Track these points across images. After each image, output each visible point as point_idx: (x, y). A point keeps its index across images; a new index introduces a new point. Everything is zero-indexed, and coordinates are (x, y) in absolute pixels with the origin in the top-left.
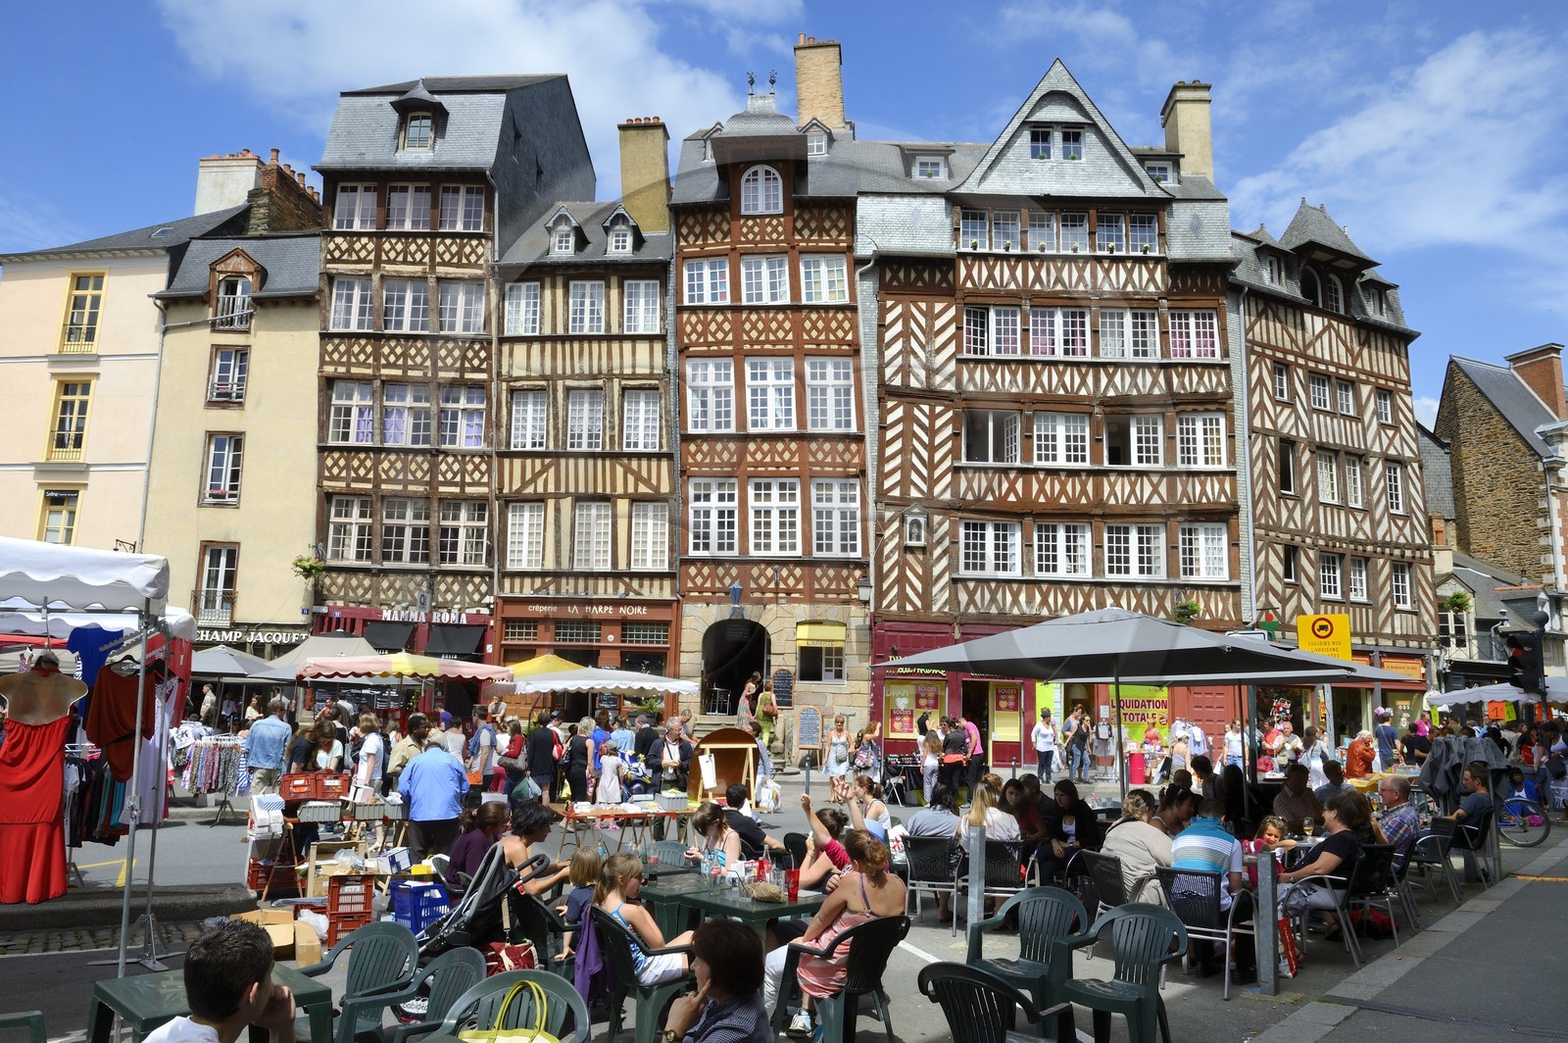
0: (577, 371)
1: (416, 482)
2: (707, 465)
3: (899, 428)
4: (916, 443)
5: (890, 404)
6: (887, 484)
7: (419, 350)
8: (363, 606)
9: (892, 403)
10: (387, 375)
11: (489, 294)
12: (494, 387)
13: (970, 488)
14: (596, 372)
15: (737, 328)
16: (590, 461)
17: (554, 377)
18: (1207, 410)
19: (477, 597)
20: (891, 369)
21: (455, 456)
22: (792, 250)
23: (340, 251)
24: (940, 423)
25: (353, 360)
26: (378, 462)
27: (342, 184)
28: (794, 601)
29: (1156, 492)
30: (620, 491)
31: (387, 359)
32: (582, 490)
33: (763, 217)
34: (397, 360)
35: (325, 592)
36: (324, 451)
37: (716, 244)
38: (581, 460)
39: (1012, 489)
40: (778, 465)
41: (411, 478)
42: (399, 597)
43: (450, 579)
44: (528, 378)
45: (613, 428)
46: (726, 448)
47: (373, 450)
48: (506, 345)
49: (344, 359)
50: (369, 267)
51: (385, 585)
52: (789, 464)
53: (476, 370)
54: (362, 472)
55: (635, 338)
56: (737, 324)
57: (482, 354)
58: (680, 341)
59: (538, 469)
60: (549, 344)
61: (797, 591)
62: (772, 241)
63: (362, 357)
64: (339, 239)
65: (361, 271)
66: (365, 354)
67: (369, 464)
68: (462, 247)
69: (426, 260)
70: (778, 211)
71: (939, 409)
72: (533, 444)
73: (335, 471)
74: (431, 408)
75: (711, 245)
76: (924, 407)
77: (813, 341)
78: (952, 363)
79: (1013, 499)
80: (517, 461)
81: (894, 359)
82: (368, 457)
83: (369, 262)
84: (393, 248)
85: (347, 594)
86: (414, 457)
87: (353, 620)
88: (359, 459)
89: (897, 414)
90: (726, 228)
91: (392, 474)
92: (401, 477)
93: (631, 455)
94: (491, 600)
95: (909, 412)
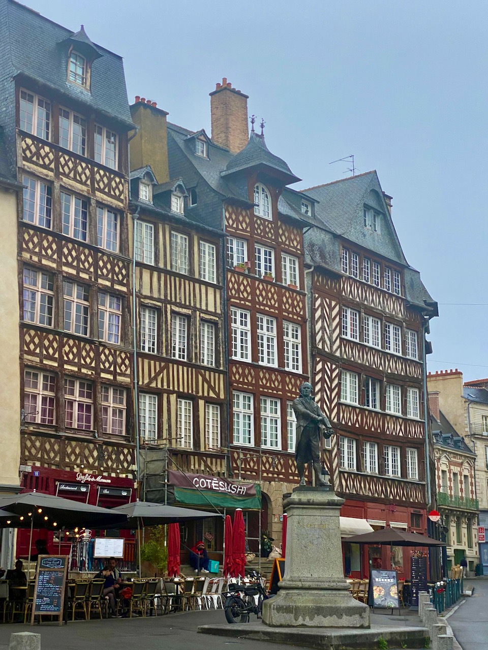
0: (178, 301)
1: (87, 366)
2: (241, 383)
3: (320, 375)
4: (326, 385)
7: (87, 257)
8: (53, 467)
9: (318, 359)
10: (67, 273)
11: (127, 225)
12: (133, 300)
13: (343, 417)
14: (188, 304)
15: (253, 293)
16: (185, 369)
17: (166, 302)
18: (415, 387)
19: (125, 465)
20: (318, 338)
21: (109, 350)
22: (279, 249)
23: (31, 152)
24: (334, 375)
25: (44, 253)
26: (61, 346)
27: (22, 89)
28: (281, 480)
29: (401, 429)
30: (200, 394)
31: (66, 259)
32: (181, 390)
33: (265, 220)
34: (73, 261)
35: (27, 453)
36: (24, 327)
37: (243, 230)
38: (180, 367)
39: (357, 419)
40: (273, 389)
41: (83, 362)
42: (78, 462)
43: (110, 449)
44: (151, 298)
45: (196, 348)
46: (250, 373)
47: (59, 333)
48: (138, 268)
49: (37, 250)
50: (51, 174)
51: (69, 450)
52: (277, 389)
53: (121, 283)
54: (51, 351)
55: (207, 285)
56: (254, 289)
57: (124, 272)
58: (228, 293)
59: (158, 369)
60: (163, 275)
61: (282, 474)
62: (268, 238)
63: (49, 252)
64: (29, 141)
65: (47, 176)
66: (52, 250)
67: (55, 345)
68: (110, 180)
69: (89, 182)
70: (270, 218)
71: (334, 366)
72: (149, 348)
73: (32, 347)
74: (91, 306)
75: (240, 230)
76: (329, 364)
77: (287, 311)
78: (338, 340)
79: (357, 426)
80: (146, 361)
81: (319, 332)
82: (55, 339)
83: (51, 170)
84: (66, 164)
85: (42, 456)
86: (84, 346)
87: (47, 479)
88: (49, 340)
89: (319, 367)
90: (248, 221)
91: (71, 356)
92: (76, 360)
93: (206, 369)
94: (134, 467)
95: (323, 366)
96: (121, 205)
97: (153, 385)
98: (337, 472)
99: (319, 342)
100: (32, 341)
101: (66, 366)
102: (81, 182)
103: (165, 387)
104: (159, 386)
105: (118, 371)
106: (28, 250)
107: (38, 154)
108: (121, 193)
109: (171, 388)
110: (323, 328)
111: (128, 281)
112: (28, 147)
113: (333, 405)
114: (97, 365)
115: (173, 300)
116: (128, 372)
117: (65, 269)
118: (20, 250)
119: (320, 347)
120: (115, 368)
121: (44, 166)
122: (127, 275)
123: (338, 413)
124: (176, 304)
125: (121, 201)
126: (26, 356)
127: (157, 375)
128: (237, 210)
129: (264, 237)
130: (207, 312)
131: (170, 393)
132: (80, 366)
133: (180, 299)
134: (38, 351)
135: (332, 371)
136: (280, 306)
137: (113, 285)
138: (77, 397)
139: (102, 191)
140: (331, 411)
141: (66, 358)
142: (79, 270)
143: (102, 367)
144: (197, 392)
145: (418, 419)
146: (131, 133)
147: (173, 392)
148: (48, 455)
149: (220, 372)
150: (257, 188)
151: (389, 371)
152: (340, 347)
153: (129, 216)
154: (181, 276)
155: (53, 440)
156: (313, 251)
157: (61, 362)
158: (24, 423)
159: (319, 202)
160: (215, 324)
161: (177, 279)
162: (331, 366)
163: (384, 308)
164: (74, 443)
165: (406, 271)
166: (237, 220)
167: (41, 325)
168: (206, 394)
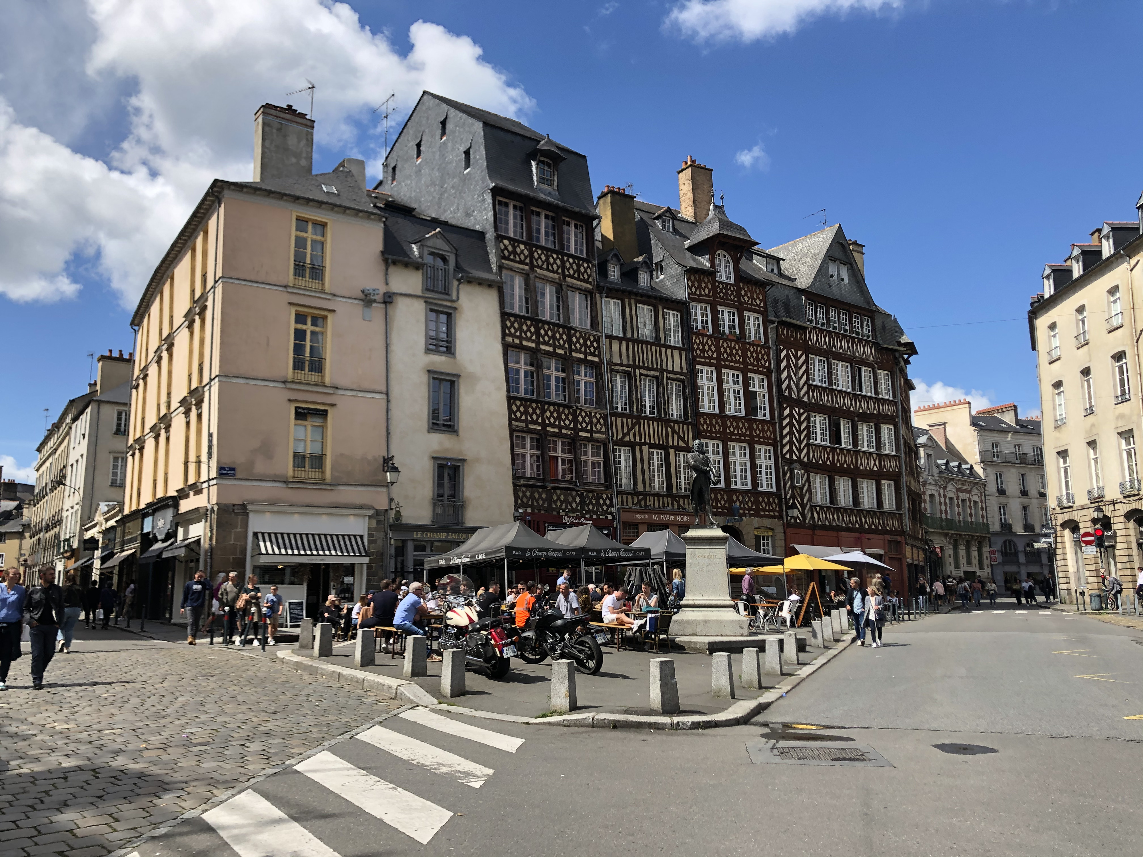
0: (646, 365)
1: (567, 427)
2: (709, 432)
3: (788, 420)
6: (785, 451)
7: (561, 335)
8: (543, 512)
9: (785, 406)
10: (544, 350)
11: (596, 303)
12: (605, 368)
13: (814, 456)
14: (655, 367)
15: (718, 350)
16: (655, 423)
17: (634, 366)
18: (890, 424)
19: (605, 508)
20: (784, 386)
21: (585, 412)
22: (741, 308)
23: (508, 251)
24: (802, 418)
25: (524, 335)
26: (543, 411)
27: (499, 198)
28: (751, 515)
29: (875, 464)
30: (671, 444)
31: (543, 339)
32: (652, 442)
33: (727, 284)
34: (549, 340)
35: (519, 502)
36: (511, 399)
37: (706, 295)
38: (651, 422)
39: (828, 458)
40: (740, 435)
41: (563, 424)
42: (563, 507)
43: (590, 495)
44: (621, 365)
45: (665, 404)
46: (717, 422)
47: (541, 402)
48: (608, 340)
49: (518, 334)
50: (527, 268)
51: (555, 498)
52: (745, 435)
53: (593, 354)
54: (535, 417)
55: (673, 348)
56: (718, 348)
57: (595, 344)
58: (693, 354)
59: (630, 425)
60: (630, 344)
61: (753, 510)
62: (731, 300)
63: (529, 334)
64: (506, 242)
65: (523, 270)
66: (530, 332)
67: (538, 412)
68: (579, 266)
69: (560, 271)
70: (732, 281)
71: (802, 411)
72: (622, 408)
73: (518, 415)
74: (568, 376)
75: (703, 296)
76: (797, 409)
77: (751, 364)
78: (806, 386)
79: (828, 463)
80: (619, 419)
81: (785, 380)
82: (537, 407)
83: (527, 264)
84: (539, 257)
85: (533, 503)
86: (563, 410)
87: (538, 522)
88: (532, 408)
89: (787, 412)
90: (710, 287)
91: (552, 420)
92: (557, 423)
93: (675, 422)
94: (613, 510)
95: (791, 411)
96: (590, 286)
97: (627, 439)
98: (809, 506)
99: (786, 389)
100: (518, 410)
101: (548, 429)
102: (553, 271)
103: (638, 440)
104: (632, 440)
105: (594, 429)
106: (510, 335)
107: (514, 252)
108: (589, 276)
109: (643, 441)
110: (789, 377)
111: (599, 352)
112: (506, 248)
113: (802, 446)
114: (576, 425)
115: (641, 364)
116: (603, 430)
117: (543, 347)
118: (504, 335)
119: (787, 394)
120: (591, 427)
121: (521, 262)
122: (598, 348)
123: (808, 453)
124: (643, 368)
125: (590, 283)
126: (514, 423)
127: (629, 430)
128: (699, 278)
129: (727, 299)
130: (673, 372)
131: (641, 444)
132: (560, 428)
133: (648, 363)
134: (523, 418)
135: (800, 415)
136: (745, 360)
137: (585, 357)
138: (559, 454)
139: (572, 277)
140: (800, 451)
141: (547, 422)
142: (554, 347)
143: (580, 427)
144: (667, 441)
145: (894, 453)
146: (595, 223)
147: (645, 444)
148: (537, 503)
149: (688, 424)
150: (719, 255)
151: (861, 411)
152: (807, 392)
153: (597, 295)
154: (647, 343)
155: (540, 490)
156: (776, 306)
157: (544, 425)
158: (515, 477)
159: (784, 260)
160: (682, 381)
161: (644, 346)
162: (799, 411)
163: (854, 353)
164: (558, 492)
165: (876, 315)
166: (699, 287)
167: (526, 396)
168: (676, 444)
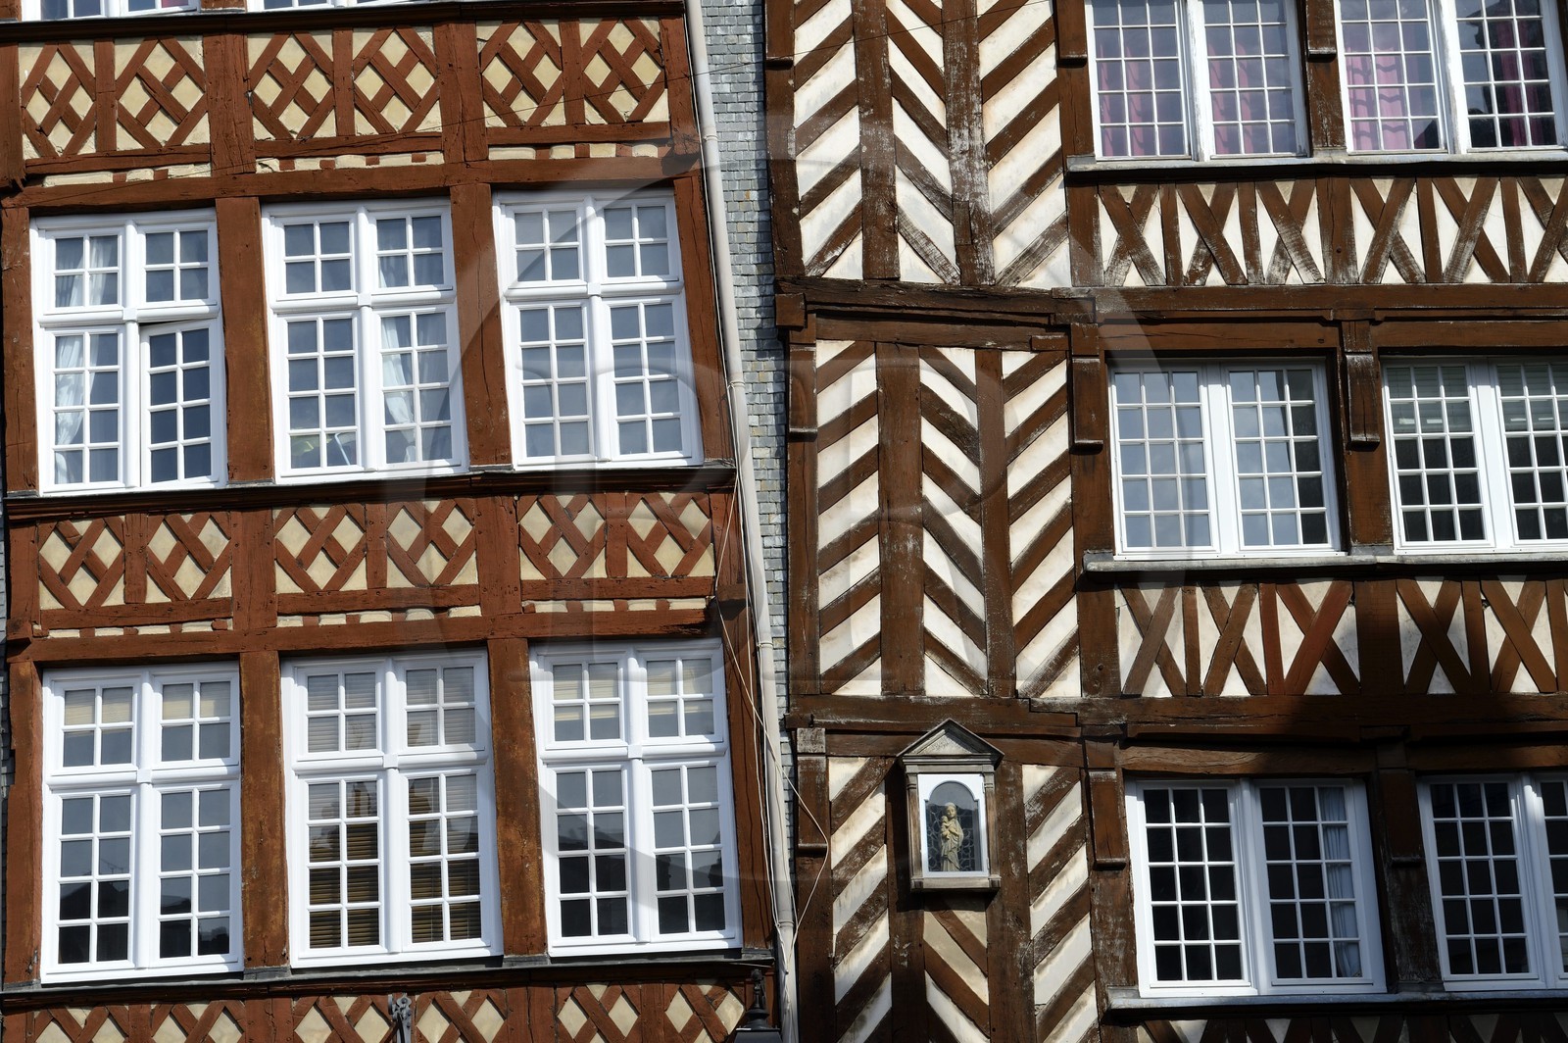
2: (114, 617)
3: (865, 438)
4: (933, 493)
5: (825, 352)
6: (831, 653)
9: (835, 347)
13: (1154, 654)
24: (1019, 414)
39: (1318, 647)
40: (396, 602)
52: (440, 597)
71: (1017, 363)
76: (958, 355)
77: (520, 133)
78: (1053, 191)
81: (831, 183)
95: (897, 380)
110: (874, 157)
113: (1024, 601)
119: (849, 266)
123: (1091, 639)
135: (993, 390)
136: (463, 119)
140: (1009, 640)
152: (1078, 226)
